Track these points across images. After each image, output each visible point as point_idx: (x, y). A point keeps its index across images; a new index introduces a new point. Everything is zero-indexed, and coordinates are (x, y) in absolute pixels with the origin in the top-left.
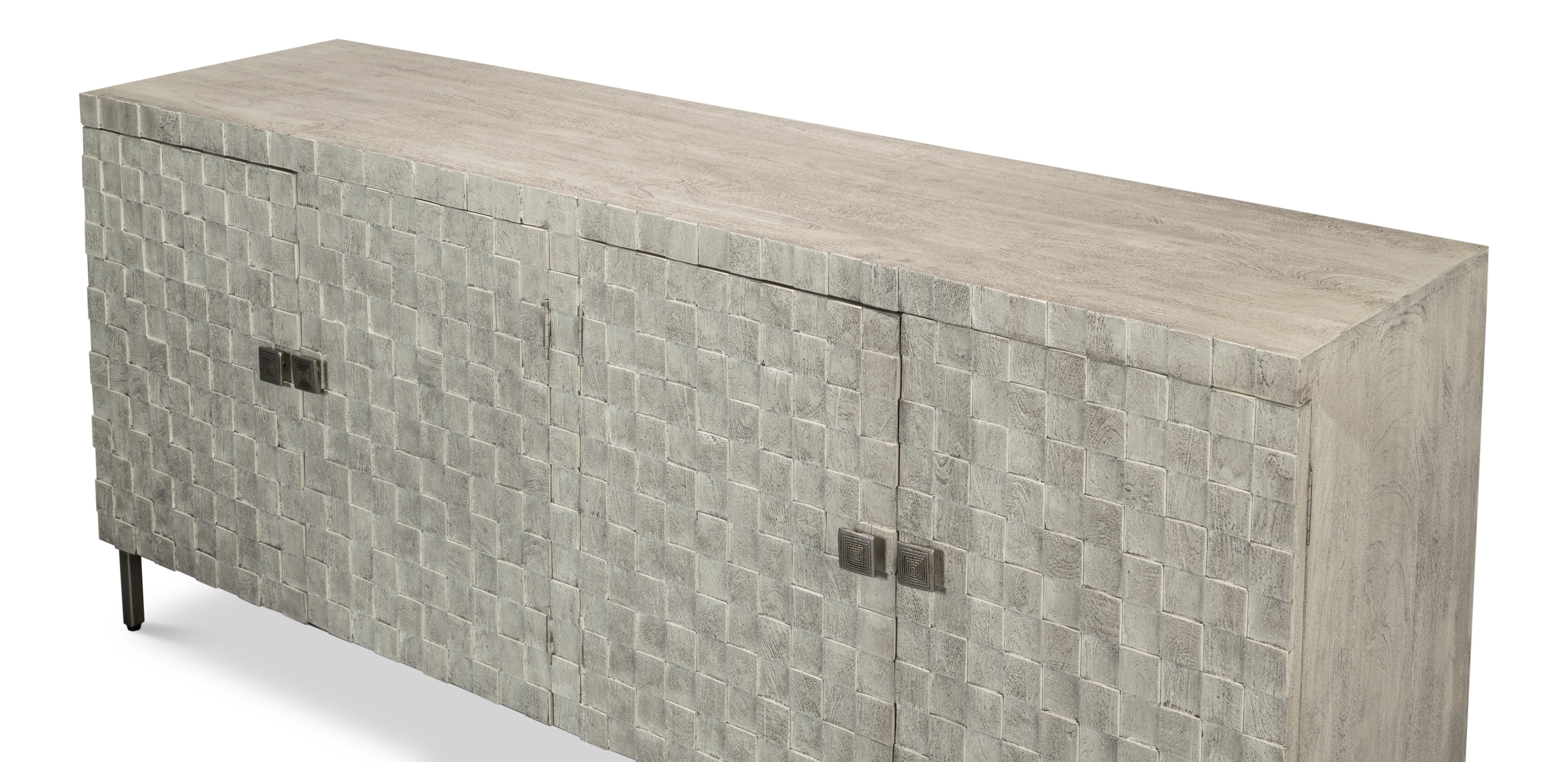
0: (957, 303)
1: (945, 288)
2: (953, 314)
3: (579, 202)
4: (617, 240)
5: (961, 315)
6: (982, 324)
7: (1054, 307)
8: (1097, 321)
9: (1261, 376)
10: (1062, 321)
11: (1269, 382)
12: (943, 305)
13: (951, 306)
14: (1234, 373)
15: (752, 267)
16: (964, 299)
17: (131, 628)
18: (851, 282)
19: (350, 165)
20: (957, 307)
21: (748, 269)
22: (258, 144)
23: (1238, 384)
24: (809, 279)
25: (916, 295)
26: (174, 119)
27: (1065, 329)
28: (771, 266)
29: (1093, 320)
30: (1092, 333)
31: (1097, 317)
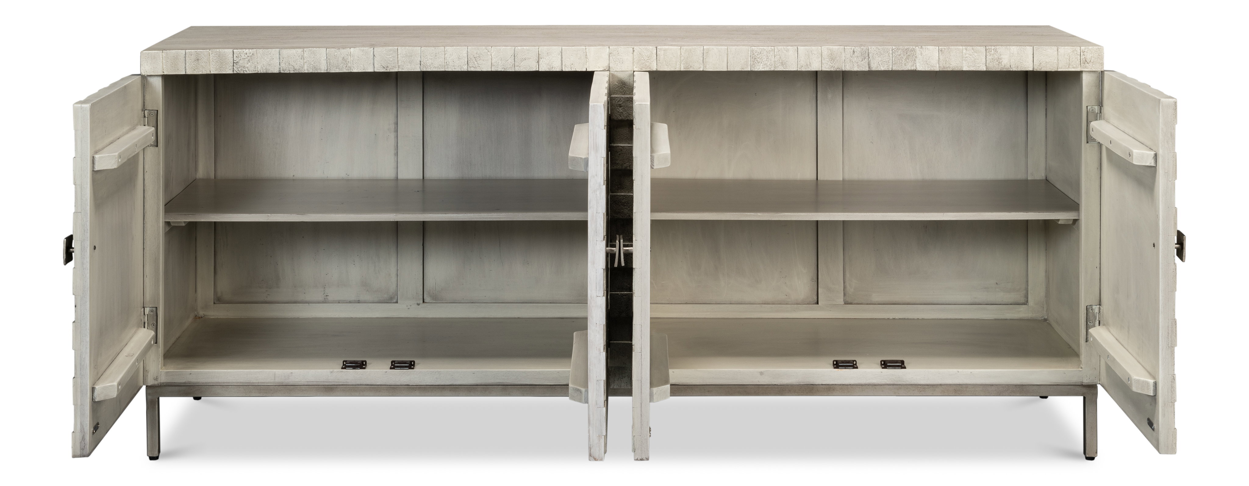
0: (907, 58)
1: (899, 51)
2: (905, 65)
3: (634, 49)
4: (666, 67)
5: (910, 64)
6: (922, 67)
7: (966, 49)
8: (993, 51)
9: (1084, 59)
10: (970, 55)
11: (1088, 61)
12: (898, 61)
13: (904, 60)
14: (1068, 61)
15: (768, 64)
16: (912, 55)
17: (152, 459)
18: (836, 60)
19: (431, 59)
20: (907, 60)
21: (765, 66)
22: (340, 59)
23: (1071, 67)
24: (809, 63)
25: (880, 59)
26: (251, 54)
27: (973, 59)
28: (781, 61)
29: (990, 50)
30: (990, 57)
31: (993, 49)
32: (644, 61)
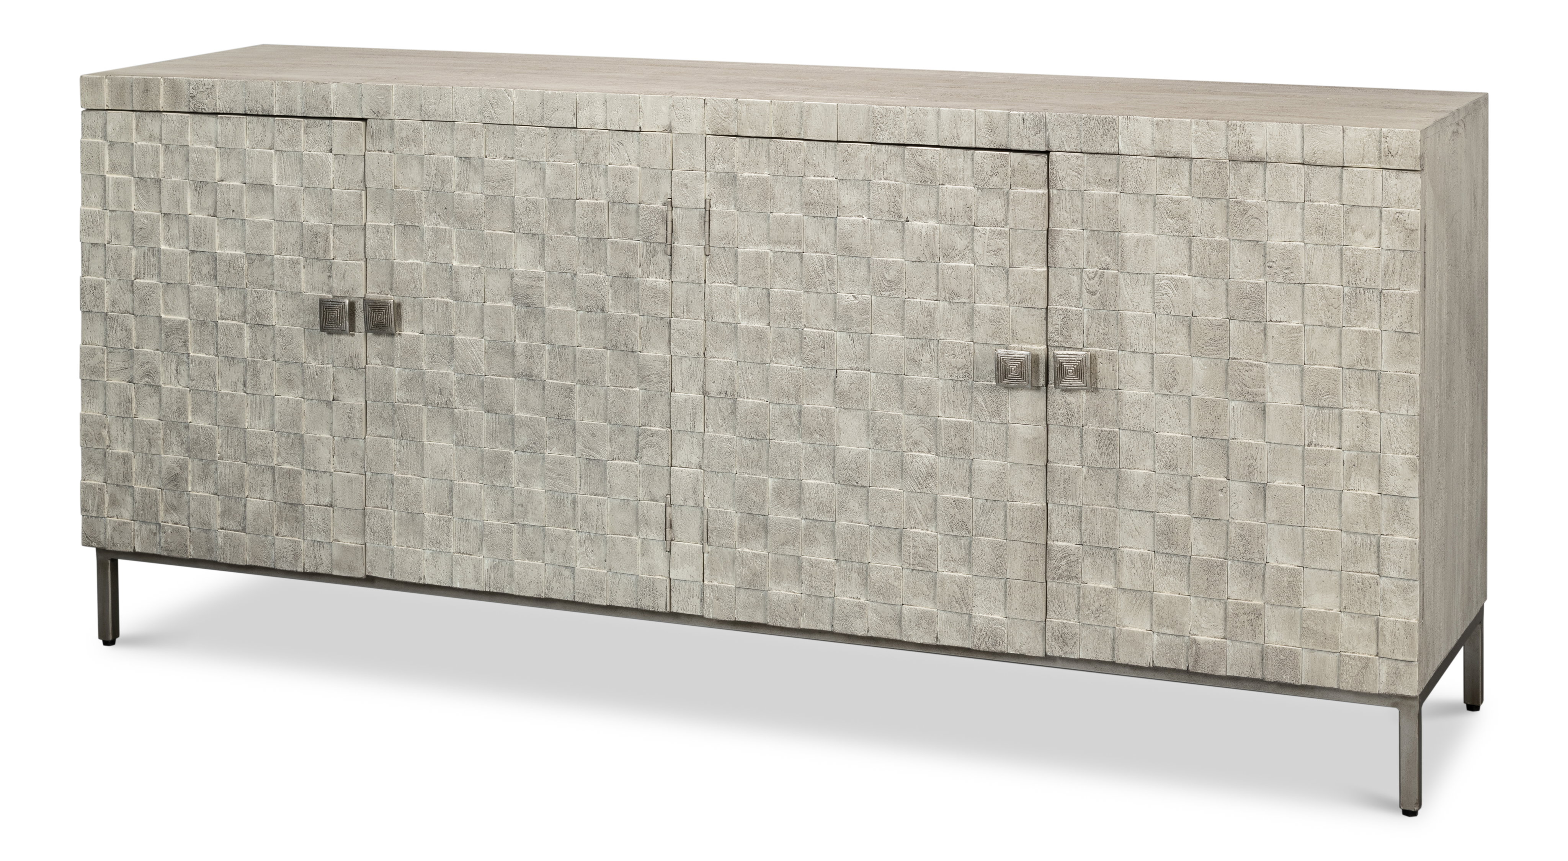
0: (1105, 134)
1: (1092, 123)
2: (1101, 144)
3: (706, 102)
4: (750, 130)
5: (1109, 143)
6: (1129, 149)
7: (1197, 124)
8: (1238, 128)
9: (1386, 149)
10: (1204, 133)
11: (1393, 153)
12: (1091, 137)
13: (1099, 137)
14: (1362, 152)
15: (896, 134)
16: (1112, 129)
17: (106, 643)
18: (997, 132)
19: (435, 103)
20: (1105, 137)
21: (891, 136)
22: (320, 98)
23: (1366, 160)
24: (955, 135)
25: (1064, 133)
26: (210, 86)
27: (1208, 140)
28: (916, 130)
29: (1235, 127)
30: (1234, 138)
31: (1238, 125)
32: (720, 121)
